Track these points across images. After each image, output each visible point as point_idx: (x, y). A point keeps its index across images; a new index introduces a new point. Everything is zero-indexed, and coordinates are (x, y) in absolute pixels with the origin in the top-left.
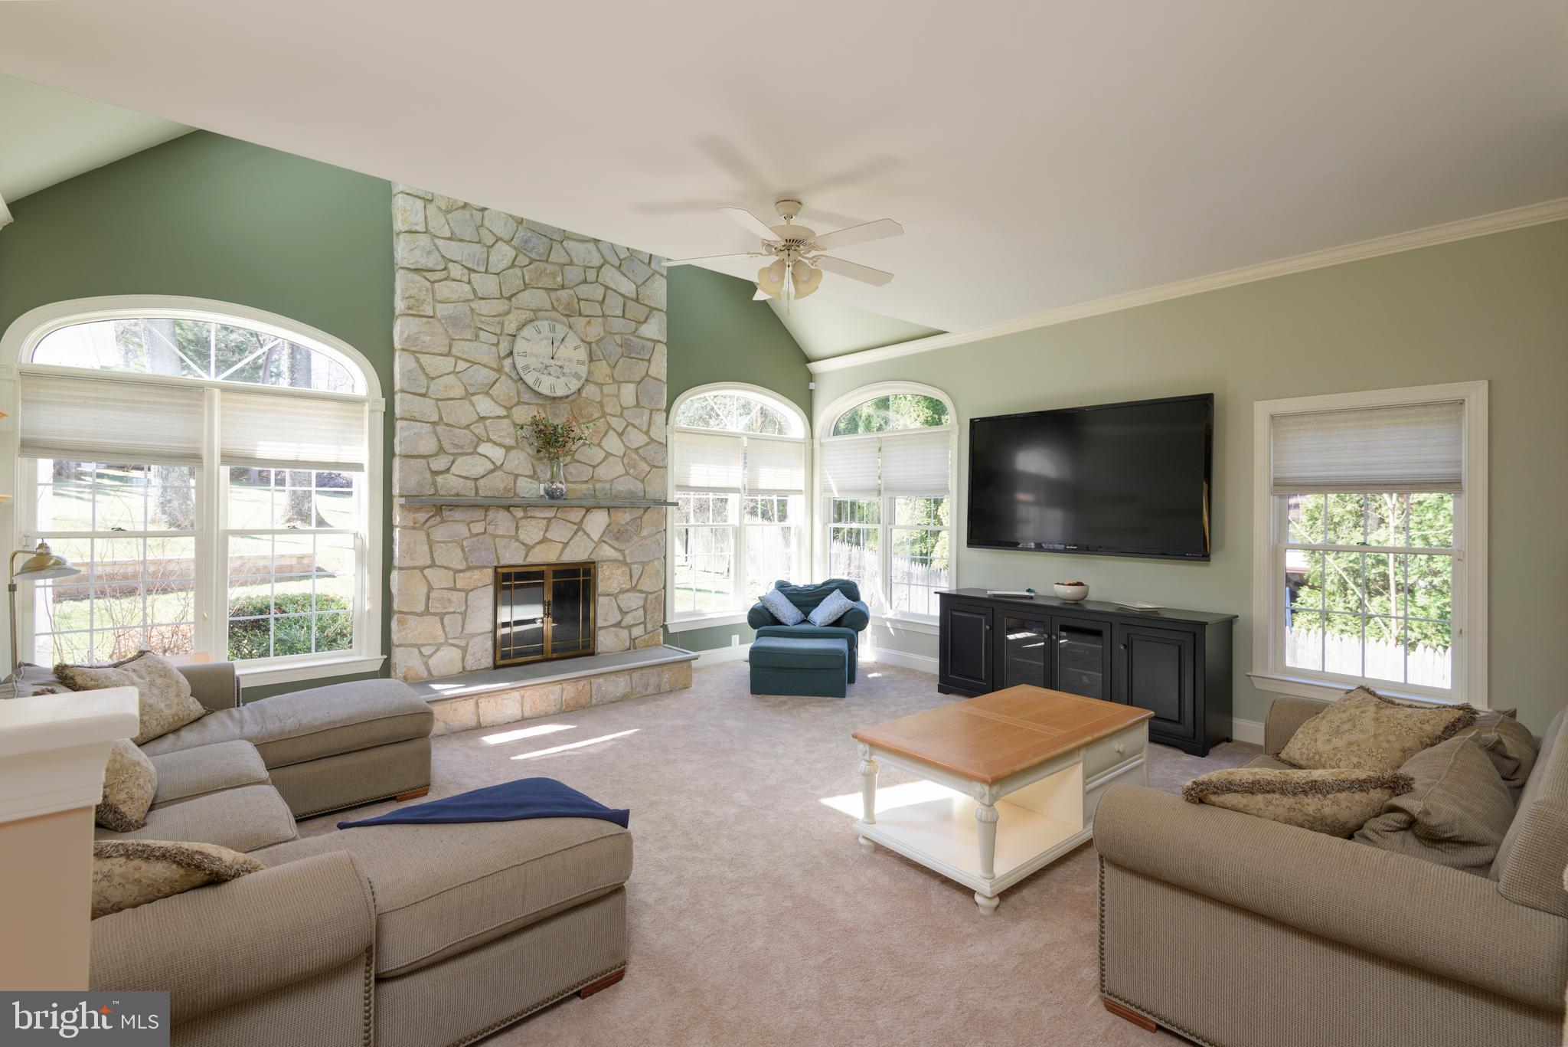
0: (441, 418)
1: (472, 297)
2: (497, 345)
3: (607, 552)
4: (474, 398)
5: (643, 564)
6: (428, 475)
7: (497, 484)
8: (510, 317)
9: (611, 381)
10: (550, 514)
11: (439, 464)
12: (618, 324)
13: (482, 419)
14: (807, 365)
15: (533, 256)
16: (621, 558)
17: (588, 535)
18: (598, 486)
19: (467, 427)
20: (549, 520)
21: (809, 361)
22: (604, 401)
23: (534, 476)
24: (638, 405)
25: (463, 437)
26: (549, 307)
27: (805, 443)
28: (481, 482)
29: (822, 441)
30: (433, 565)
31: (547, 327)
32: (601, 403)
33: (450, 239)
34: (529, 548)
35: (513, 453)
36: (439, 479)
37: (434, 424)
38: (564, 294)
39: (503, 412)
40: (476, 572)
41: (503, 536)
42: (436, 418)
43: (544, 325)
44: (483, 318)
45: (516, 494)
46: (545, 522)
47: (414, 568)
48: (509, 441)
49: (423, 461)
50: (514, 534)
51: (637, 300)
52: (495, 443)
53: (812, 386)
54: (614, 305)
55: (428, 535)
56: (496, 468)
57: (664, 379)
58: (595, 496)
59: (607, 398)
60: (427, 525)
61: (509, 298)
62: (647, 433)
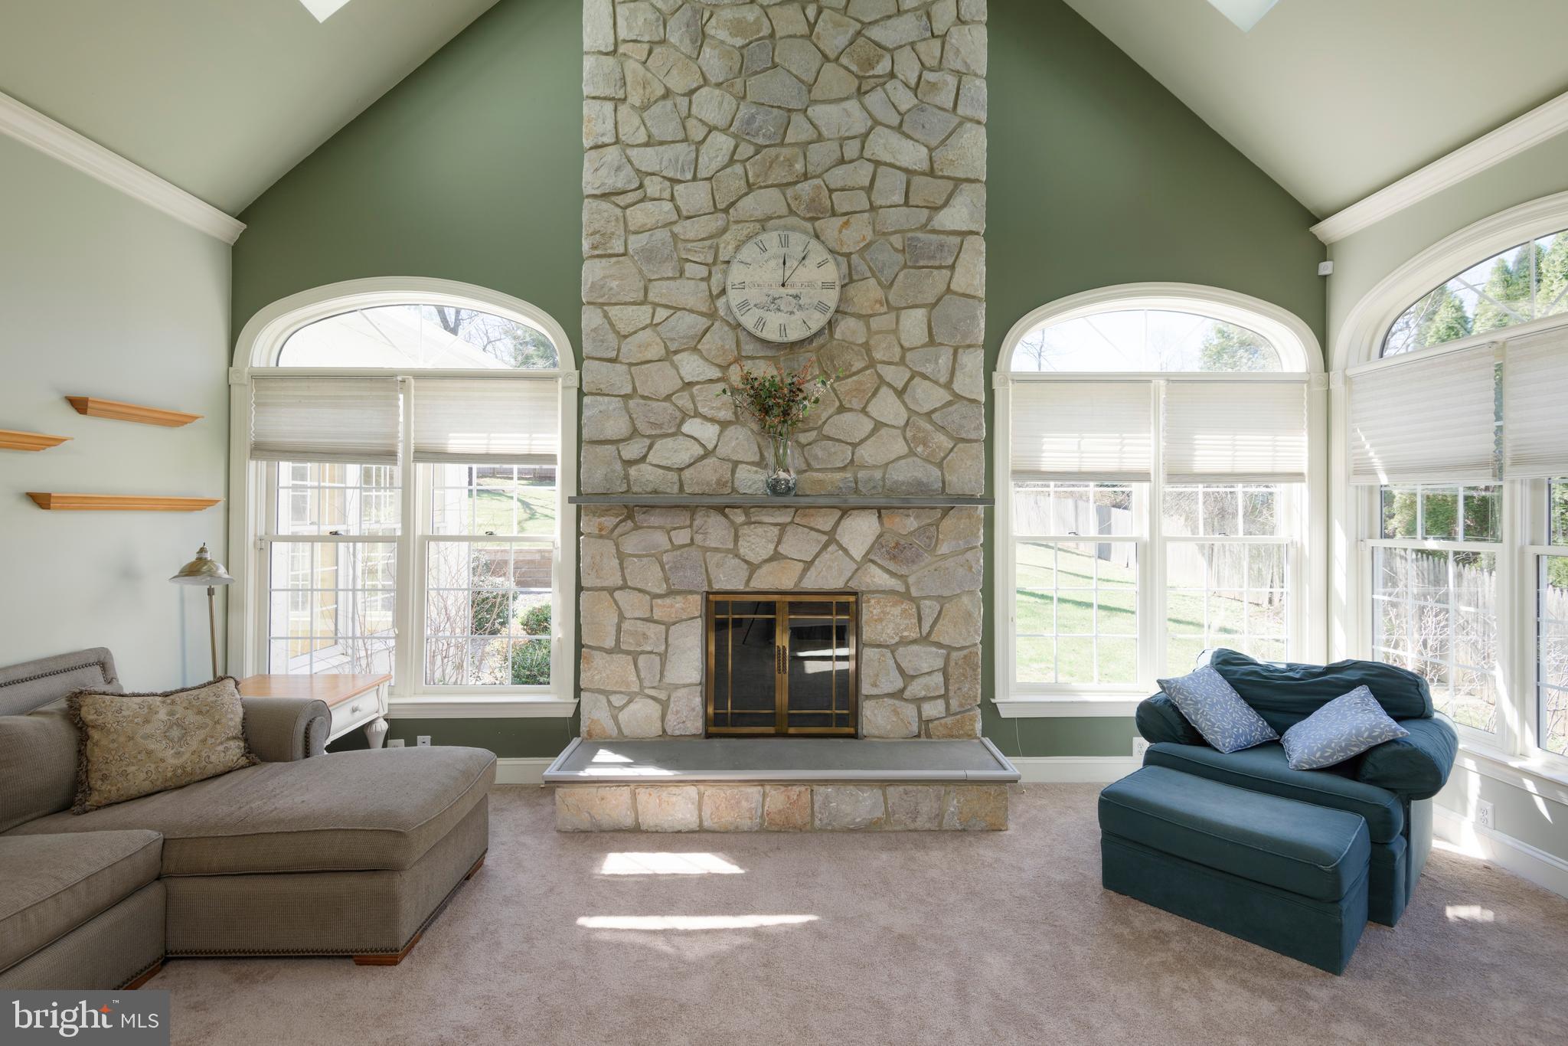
0: (634, 389)
1: (675, 217)
2: (707, 279)
3: (877, 577)
4: (677, 358)
5: (942, 599)
6: (618, 466)
7: (709, 473)
8: (727, 236)
9: (885, 309)
10: (784, 518)
11: (632, 451)
12: (895, 218)
13: (690, 385)
14: (1316, 229)
15: (760, 141)
16: (902, 589)
17: (846, 551)
18: (861, 474)
19: (668, 398)
20: (783, 527)
21: (1317, 221)
22: (872, 342)
23: (761, 463)
24: (932, 341)
25: (663, 411)
26: (784, 211)
27: (1308, 382)
28: (687, 474)
29: (1349, 373)
30: (624, 587)
31: (776, 241)
32: (867, 347)
33: (647, 144)
34: (753, 568)
35: (731, 431)
36: (633, 471)
37: (626, 397)
38: (805, 188)
39: (716, 373)
40: (679, 598)
41: (716, 550)
42: (628, 390)
43: (771, 239)
44: (689, 245)
45: (734, 490)
46: (776, 530)
47: (603, 589)
48: (726, 414)
49: (611, 448)
50: (731, 546)
51: (931, 173)
52: (705, 418)
53: (1325, 268)
54: (890, 189)
55: (617, 545)
56: (708, 454)
57: (981, 293)
58: (856, 491)
59: (876, 337)
60: (616, 532)
61: (726, 211)
62: (948, 386)
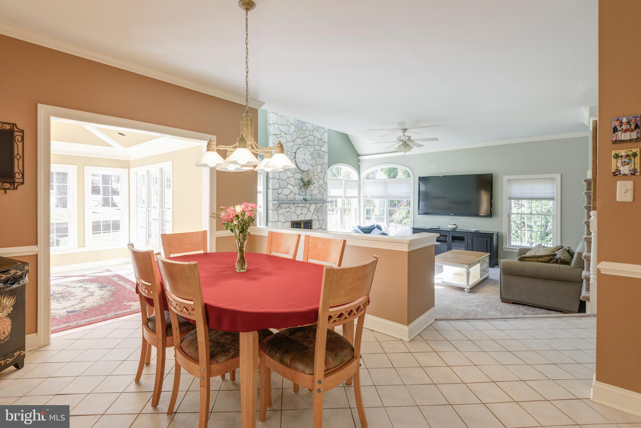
0: (280, 178)
1: (286, 142)
2: (291, 156)
3: (315, 217)
4: (287, 171)
5: (323, 220)
6: (277, 194)
7: (291, 196)
8: (294, 147)
9: (315, 165)
10: (302, 205)
11: (279, 191)
12: (317, 148)
13: (288, 177)
14: (359, 157)
15: (299, 129)
16: (318, 219)
17: (311, 212)
18: (313, 197)
19: (285, 180)
20: (302, 207)
21: (359, 156)
22: (314, 171)
23: (299, 194)
24: (321, 172)
25: (284, 183)
26: (302, 144)
27: (358, 182)
28: (288, 196)
29: (364, 181)
30: (278, 221)
31: (303, 150)
32: (313, 172)
33: (281, 125)
34: (298, 216)
35: (295, 187)
36: (280, 195)
37: (278, 179)
38: (305, 139)
39: (292, 175)
40: (287, 223)
41: (293, 212)
42: (279, 178)
43: (302, 149)
44: (288, 148)
45: (296, 200)
46: (301, 208)
47: (274, 222)
48: (294, 184)
49: (276, 190)
50: (295, 211)
51: (321, 140)
52: (291, 184)
53: (360, 163)
54: (316, 142)
55: (278, 212)
56: (292, 192)
57: (327, 164)
58: (312, 200)
59: (315, 170)
60: (277, 209)
61: (294, 142)
62: (323, 180)
